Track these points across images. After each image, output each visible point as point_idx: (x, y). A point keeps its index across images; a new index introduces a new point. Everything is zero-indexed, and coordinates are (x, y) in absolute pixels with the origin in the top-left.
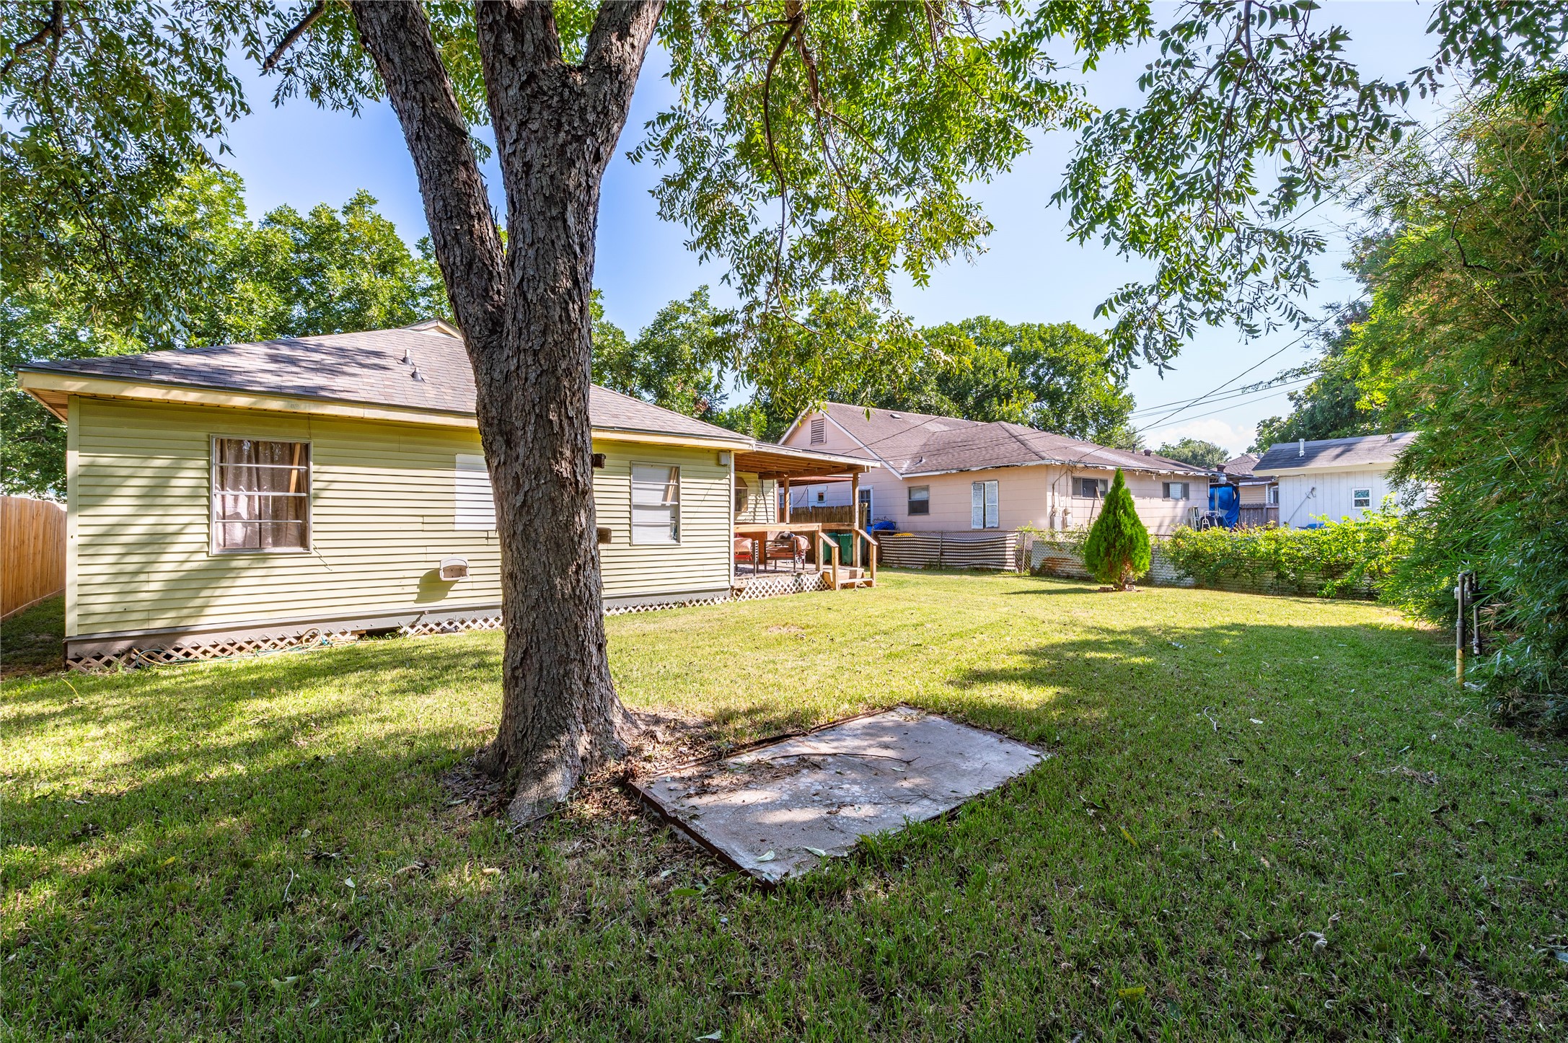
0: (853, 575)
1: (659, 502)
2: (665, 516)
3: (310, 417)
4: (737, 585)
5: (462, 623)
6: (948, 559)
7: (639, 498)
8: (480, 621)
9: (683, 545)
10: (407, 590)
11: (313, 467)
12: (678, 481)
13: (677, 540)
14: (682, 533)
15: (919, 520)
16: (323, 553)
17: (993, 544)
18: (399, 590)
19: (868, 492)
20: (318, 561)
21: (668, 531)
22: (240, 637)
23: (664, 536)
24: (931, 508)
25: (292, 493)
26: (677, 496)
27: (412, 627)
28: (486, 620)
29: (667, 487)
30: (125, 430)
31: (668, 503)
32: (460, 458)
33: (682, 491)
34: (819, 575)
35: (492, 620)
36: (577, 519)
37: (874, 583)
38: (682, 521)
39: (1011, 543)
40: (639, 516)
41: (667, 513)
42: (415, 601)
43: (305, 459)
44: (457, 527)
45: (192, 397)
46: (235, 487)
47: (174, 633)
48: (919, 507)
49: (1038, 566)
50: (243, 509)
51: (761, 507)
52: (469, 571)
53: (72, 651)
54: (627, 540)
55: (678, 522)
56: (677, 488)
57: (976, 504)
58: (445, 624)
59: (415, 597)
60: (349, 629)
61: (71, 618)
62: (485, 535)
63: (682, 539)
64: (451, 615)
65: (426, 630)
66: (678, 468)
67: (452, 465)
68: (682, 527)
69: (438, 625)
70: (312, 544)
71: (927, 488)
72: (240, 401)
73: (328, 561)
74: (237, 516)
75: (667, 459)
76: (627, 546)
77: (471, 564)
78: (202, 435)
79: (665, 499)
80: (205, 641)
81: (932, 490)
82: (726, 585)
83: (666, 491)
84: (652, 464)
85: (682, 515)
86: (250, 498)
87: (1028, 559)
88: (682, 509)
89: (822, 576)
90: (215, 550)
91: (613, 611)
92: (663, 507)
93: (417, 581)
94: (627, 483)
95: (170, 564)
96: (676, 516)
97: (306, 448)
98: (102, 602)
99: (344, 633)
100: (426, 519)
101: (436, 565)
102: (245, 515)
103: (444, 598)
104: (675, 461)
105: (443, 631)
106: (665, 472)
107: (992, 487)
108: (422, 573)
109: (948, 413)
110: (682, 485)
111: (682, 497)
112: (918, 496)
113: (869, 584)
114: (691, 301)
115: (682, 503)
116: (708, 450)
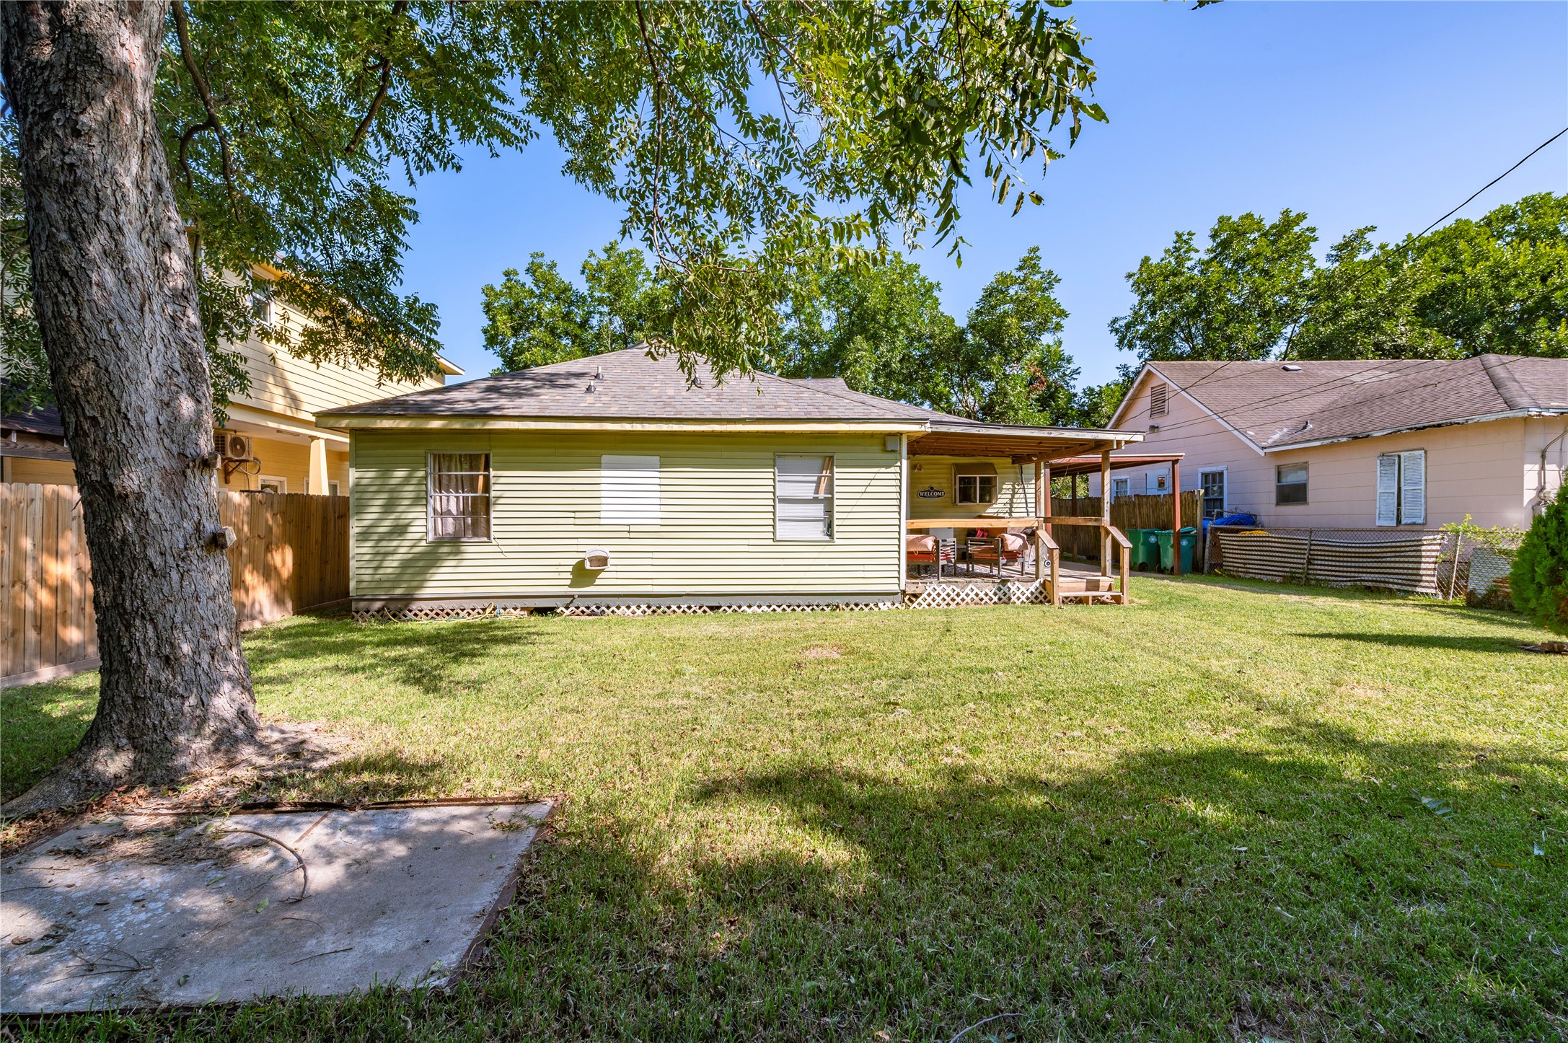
0: (1093, 586)
1: (811, 495)
2: (818, 511)
3: (490, 432)
4: (911, 590)
5: (608, 607)
6: (1319, 570)
7: (783, 490)
8: (623, 608)
9: (837, 542)
10: (563, 575)
11: (492, 473)
12: (832, 472)
13: (831, 536)
14: (836, 529)
15: (1292, 512)
16: (500, 542)
17: (1397, 551)
18: (556, 575)
19: (1221, 474)
20: (496, 549)
21: (821, 527)
22: (447, 605)
23: (817, 531)
24: (1311, 494)
25: (479, 494)
26: (830, 489)
27: (567, 608)
28: (628, 607)
29: (820, 478)
30: (380, 452)
31: (822, 495)
32: (605, 459)
33: (836, 483)
34: (1037, 583)
35: (633, 608)
36: (117, 523)
37: (1125, 599)
38: (836, 515)
39: (1431, 549)
40: (783, 510)
41: (821, 507)
42: (570, 586)
43: (487, 468)
44: (602, 522)
45: (404, 424)
46: (448, 491)
47: (408, 599)
48: (1292, 494)
49: (1482, 590)
50: (453, 508)
51: (1019, 498)
52: (610, 562)
53: (354, 605)
54: (771, 535)
55: (831, 516)
56: (831, 479)
57: (1384, 487)
58: (593, 608)
59: (568, 582)
60: (519, 606)
61: (352, 584)
62: (627, 528)
63: (836, 535)
64: (598, 600)
65: (578, 611)
66: (831, 458)
67: (598, 465)
68: (836, 522)
69: (588, 608)
70: (493, 535)
71: (1304, 467)
72: (436, 424)
73: (504, 549)
74: (449, 512)
75: (819, 448)
76: (771, 542)
77: (611, 555)
78: (422, 452)
79: (817, 491)
80: (426, 606)
81: (1312, 468)
82: (895, 588)
83: (818, 483)
84: (801, 454)
85: (836, 509)
86: (458, 498)
87: (1463, 576)
88: (836, 502)
89: (1043, 585)
90: (431, 537)
91: (755, 608)
92: (815, 501)
93: (570, 569)
94: (771, 475)
95: (403, 549)
96: (829, 512)
97: (487, 457)
98: (367, 574)
99: (515, 609)
100: (578, 515)
101: (582, 555)
102: (454, 511)
103: (592, 584)
104: (829, 450)
105: (593, 613)
106: (819, 462)
107: (1414, 461)
108: (574, 562)
109: (1435, 352)
110: (836, 476)
111: (836, 489)
112: (1291, 478)
113: (1117, 600)
114: (1020, 268)
115: (836, 496)
116: (872, 435)
